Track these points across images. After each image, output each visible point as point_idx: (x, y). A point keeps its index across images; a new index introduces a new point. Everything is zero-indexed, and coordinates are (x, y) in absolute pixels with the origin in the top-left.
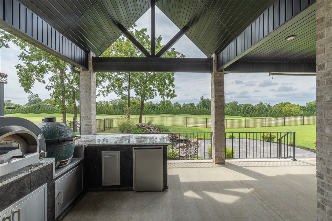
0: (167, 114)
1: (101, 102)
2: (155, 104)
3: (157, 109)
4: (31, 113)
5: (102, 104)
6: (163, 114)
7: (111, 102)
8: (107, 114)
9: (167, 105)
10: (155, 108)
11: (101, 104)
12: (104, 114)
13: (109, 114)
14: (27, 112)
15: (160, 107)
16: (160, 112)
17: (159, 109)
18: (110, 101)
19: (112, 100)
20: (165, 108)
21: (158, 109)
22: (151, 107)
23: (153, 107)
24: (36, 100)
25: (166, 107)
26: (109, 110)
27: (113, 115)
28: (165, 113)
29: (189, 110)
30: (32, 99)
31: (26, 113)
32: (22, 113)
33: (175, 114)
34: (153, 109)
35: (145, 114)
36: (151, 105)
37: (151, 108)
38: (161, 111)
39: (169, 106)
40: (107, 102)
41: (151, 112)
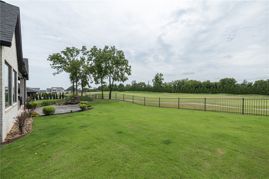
6: (221, 93)
8: (168, 92)
11: (166, 84)
12: (166, 92)
13: (169, 92)
16: (217, 91)
18: (172, 83)
19: (173, 81)
27: (172, 93)
28: (222, 93)
29: (263, 89)
30: (133, 83)
31: (130, 91)
32: (129, 91)
33: (239, 94)
35: (199, 93)
36: (208, 85)
41: (205, 91)
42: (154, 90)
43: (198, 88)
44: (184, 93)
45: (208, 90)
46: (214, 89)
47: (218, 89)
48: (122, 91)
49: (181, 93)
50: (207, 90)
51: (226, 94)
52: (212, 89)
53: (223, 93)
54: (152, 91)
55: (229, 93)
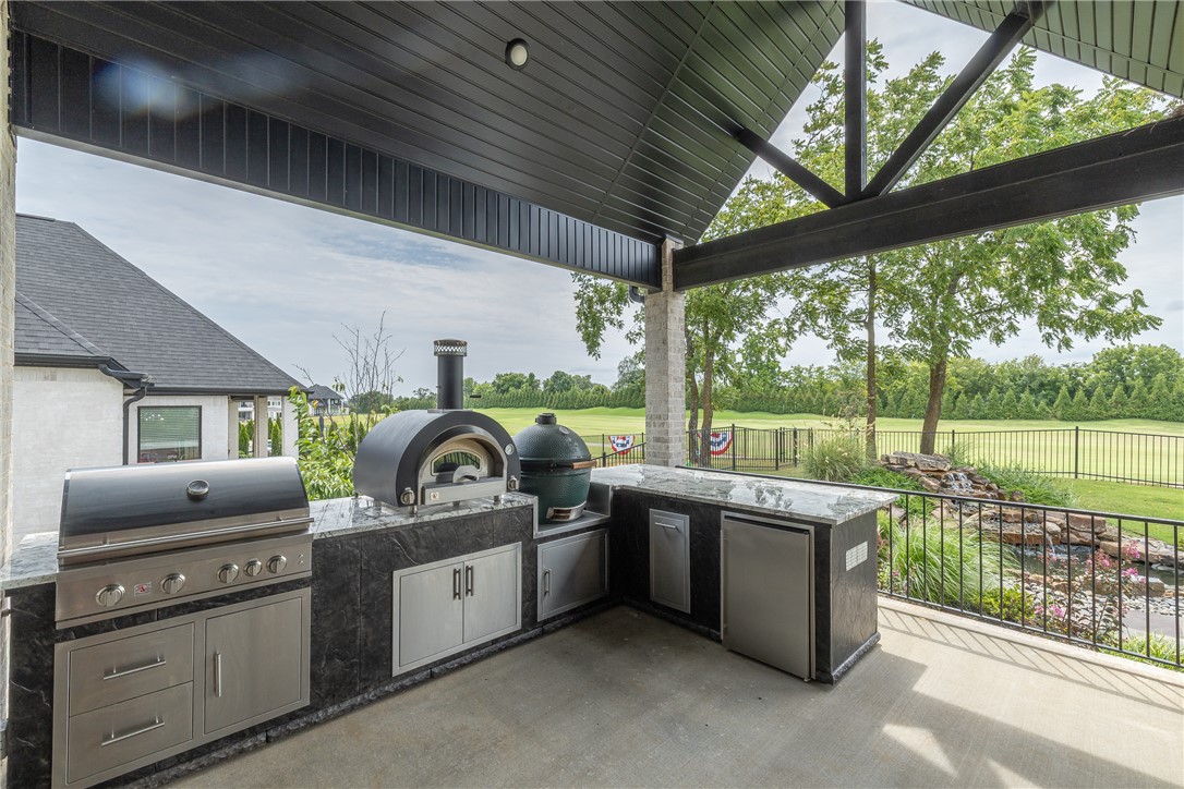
0: (1148, 417)
1: (798, 370)
2: (1059, 370)
3: (1072, 392)
4: (624, 405)
5: (804, 379)
6: (1117, 417)
7: (837, 369)
9: (1148, 375)
10: (1057, 390)
11: (799, 376)
12: (810, 412)
14: (617, 403)
15: (1094, 385)
16: (1093, 408)
17: (1089, 394)
18: (831, 367)
20: (1127, 389)
21: (1080, 394)
22: (1034, 385)
23: (1042, 385)
24: (634, 372)
25: (1140, 382)
26: (829, 400)
28: (1125, 417)
30: (626, 371)
31: (615, 407)
32: (608, 406)
34: (1045, 396)
35: (994, 418)
36: (1032, 377)
37: (1032, 391)
38: (1100, 402)
39: (1160, 376)
40: (820, 368)
41: (1029, 406)
42: (748, 403)
43: (984, 391)
44: (910, 417)
45: (1043, 403)
46: (1076, 399)
47: (1099, 396)
48: (573, 408)
49: (893, 417)
50: (1037, 404)
51: (1150, 421)
52: (1064, 397)
53: (1131, 417)
54: (734, 409)
55: (1166, 420)
